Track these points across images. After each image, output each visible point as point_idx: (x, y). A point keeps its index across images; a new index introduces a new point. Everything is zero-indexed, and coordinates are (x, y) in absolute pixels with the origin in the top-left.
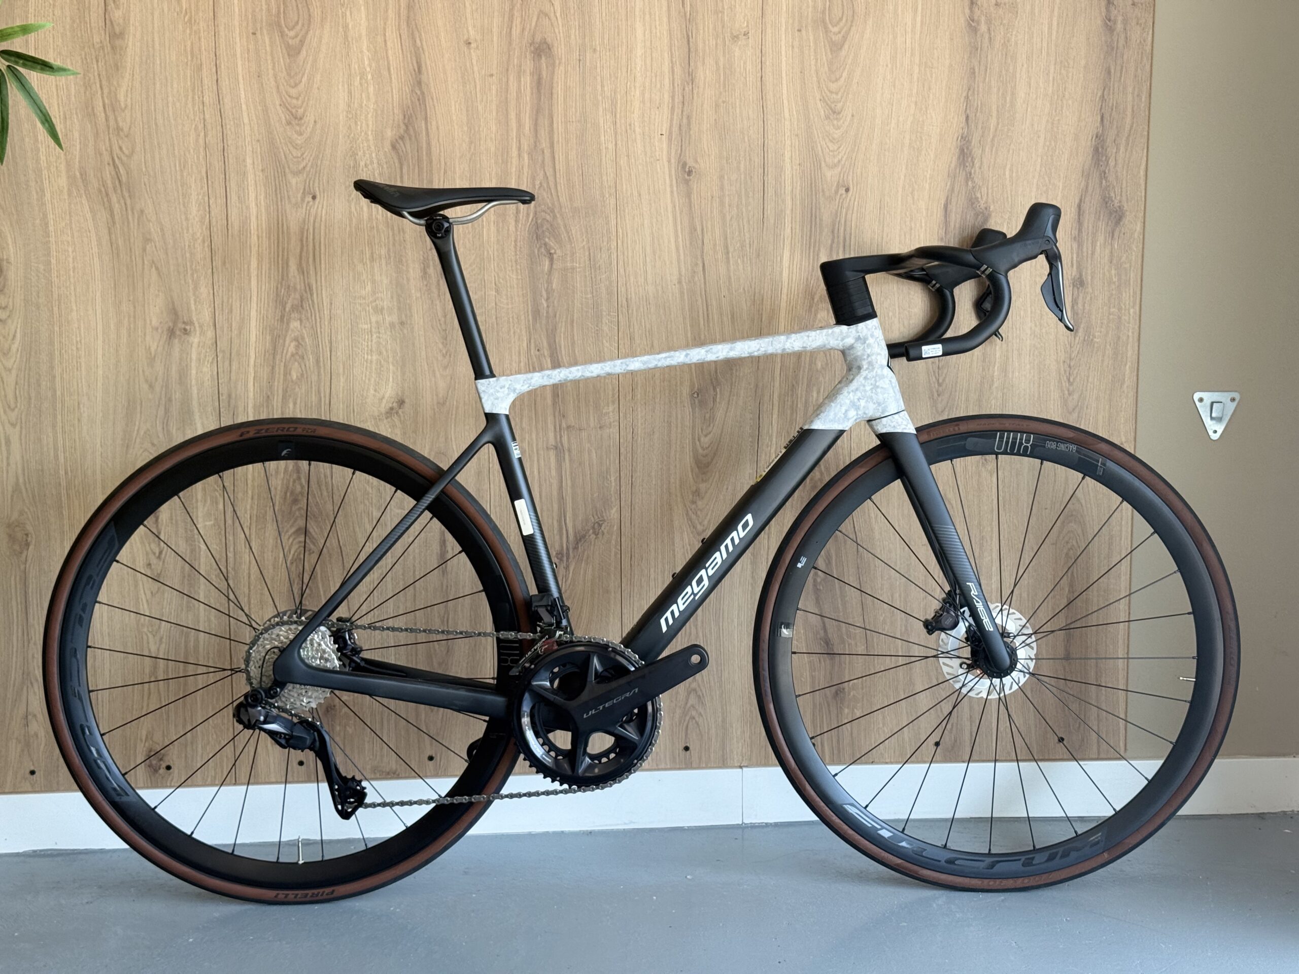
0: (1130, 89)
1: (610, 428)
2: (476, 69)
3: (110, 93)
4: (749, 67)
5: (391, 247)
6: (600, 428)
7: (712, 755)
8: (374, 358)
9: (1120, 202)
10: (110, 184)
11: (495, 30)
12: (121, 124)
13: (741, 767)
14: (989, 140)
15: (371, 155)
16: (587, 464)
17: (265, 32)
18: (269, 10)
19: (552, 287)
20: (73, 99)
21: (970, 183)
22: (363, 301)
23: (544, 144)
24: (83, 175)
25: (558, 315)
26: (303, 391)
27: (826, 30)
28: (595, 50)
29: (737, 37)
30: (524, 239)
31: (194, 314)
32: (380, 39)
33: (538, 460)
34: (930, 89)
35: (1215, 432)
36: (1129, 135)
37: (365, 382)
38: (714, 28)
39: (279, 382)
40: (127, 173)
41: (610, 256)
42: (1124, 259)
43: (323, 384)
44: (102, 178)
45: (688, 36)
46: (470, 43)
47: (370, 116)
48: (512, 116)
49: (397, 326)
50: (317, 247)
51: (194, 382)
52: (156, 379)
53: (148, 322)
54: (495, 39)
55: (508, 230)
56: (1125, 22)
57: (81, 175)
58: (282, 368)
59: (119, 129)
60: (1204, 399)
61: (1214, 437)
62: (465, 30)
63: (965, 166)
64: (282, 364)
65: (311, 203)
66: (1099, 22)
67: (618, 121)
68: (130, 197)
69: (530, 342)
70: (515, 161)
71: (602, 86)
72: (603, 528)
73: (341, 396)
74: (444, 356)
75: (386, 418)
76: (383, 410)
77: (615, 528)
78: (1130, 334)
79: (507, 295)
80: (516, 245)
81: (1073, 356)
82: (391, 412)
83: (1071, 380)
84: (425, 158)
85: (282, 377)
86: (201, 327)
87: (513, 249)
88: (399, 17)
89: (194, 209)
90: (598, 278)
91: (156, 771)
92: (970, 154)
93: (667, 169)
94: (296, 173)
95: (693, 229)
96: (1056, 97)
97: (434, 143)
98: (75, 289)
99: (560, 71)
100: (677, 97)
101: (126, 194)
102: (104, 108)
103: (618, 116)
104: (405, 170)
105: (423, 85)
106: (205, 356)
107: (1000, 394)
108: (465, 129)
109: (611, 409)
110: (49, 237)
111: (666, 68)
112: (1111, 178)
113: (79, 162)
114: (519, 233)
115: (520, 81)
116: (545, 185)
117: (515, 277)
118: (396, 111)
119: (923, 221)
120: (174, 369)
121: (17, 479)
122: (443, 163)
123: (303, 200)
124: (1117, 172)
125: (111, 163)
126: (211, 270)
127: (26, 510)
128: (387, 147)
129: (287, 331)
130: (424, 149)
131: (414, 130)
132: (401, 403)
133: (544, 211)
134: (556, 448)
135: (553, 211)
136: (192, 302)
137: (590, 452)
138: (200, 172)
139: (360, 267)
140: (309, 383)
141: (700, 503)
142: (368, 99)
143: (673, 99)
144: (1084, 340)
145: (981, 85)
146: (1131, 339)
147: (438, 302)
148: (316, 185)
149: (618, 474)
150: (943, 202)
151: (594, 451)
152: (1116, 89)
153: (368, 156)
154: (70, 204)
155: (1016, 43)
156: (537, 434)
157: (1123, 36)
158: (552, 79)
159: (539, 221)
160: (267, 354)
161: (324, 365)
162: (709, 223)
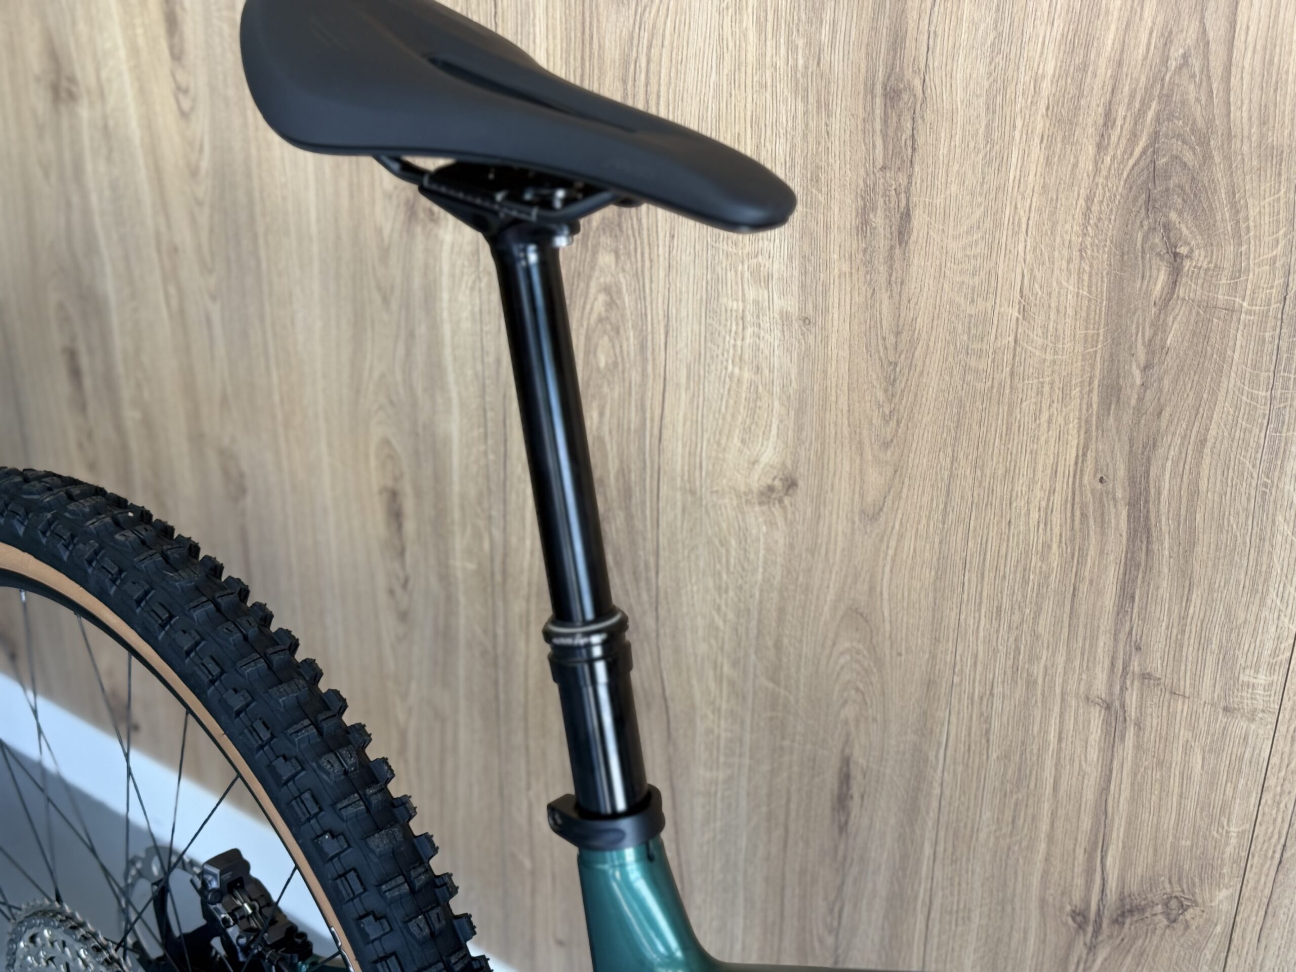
6: (1226, 709)
8: (746, 375)
16: (1176, 770)
19: (1164, 340)
25: (1166, 415)
26: (616, 395)
30: (1112, 200)
33: (1062, 715)
37: (724, 419)
43: (649, 394)
49: (796, 326)
55: (1075, 165)
69: (1084, 455)
72: (1188, 915)
73: (680, 430)
74: (886, 419)
75: (761, 503)
76: (755, 486)
77: (1219, 929)
80: (1088, 208)
82: (767, 494)
87: (1079, 217)
114: (1101, 180)
117: (1072, 290)
132: (791, 484)
137: (1187, 750)
140: (627, 384)
147: (885, 296)
149: (1248, 826)
156: (1069, 660)
161: (654, 359)
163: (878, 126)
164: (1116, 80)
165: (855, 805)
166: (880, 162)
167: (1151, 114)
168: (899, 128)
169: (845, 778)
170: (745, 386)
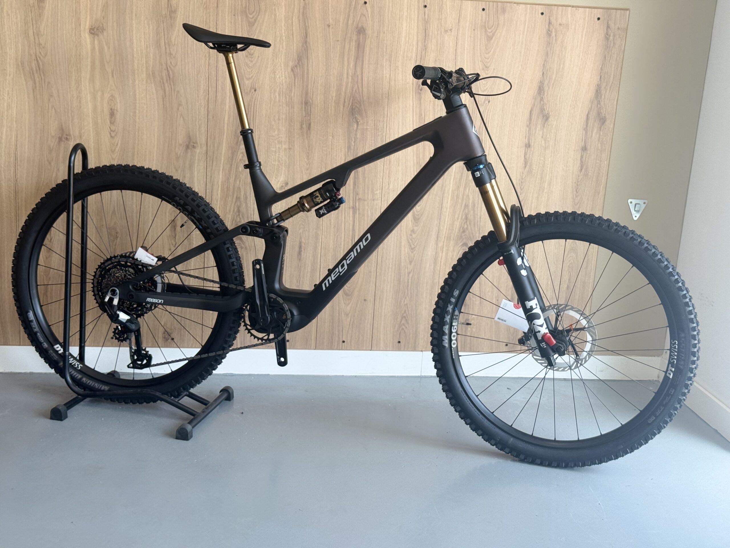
0: (613, 66)
1: (377, 200)
2: (331, 37)
3: (168, 38)
4: (451, 44)
5: (287, 114)
7: (410, 346)
8: (277, 163)
9: (605, 114)
10: (165, 79)
11: (341, 20)
12: (172, 52)
13: (422, 351)
14: (552, 84)
15: (282, 73)
17: (239, 15)
18: (242, 5)
19: (357, 137)
20: (151, 40)
21: (542, 102)
22: (273, 138)
23: (359, 73)
24: (153, 73)
26: (244, 176)
27: (486, 31)
28: (384, 33)
29: (447, 31)
31: (198, 140)
32: (290, 21)
33: (345, 213)
34: (528, 59)
35: (636, 217)
36: (611, 86)
38: (437, 26)
39: (233, 172)
40: (173, 74)
41: (383, 125)
42: (604, 139)
44: (162, 75)
45: (425, 29)
46: (329, 26)
47: (283, 55)
48: (346, 59)
49: (288, 150)
50: (255, 112)
51: (196, 169)
52: (179, 167)
53: (177, 141)
54: (341, 25)
55: (340, 110)
56: (614, 36)
57: (152, 74)
58: (235, 166)
59: (171, 54)
60: (632, 202)
61: (635, 219)
62: (328, 20)
63: (540, 94)
64: (236, 164)
65: (254, 93)
66: (603, 35)
67: (392, 65)
68: (173, 85)
70: (345, 79)
71: (386, 49)
74: (307, 164)
76: (278, 188)
78: (604, 172)
79: (337, 139)
81: (579, 180)
83: (578, 191)
84: (305, 76)
85: (235, 170)
86: (201, 145)
87: (341, 119)
88: (299, 12)
89: (201, 92)
90: (377, 134)
91: (167, 340)
92: (543, 89)
93: (411, 89)
94: (248, 79)
95: (421, 115)
96: (582, 67)
97: (310, 69)
98: (146, 125)
99: (368, 41)
100: (418, 56)
101: (172, 84)
102: (165, 44)
103: (392, 62)
104: (296, 81)
105: (307, 43)
106: (202, 159)
107: (547, 195)
108: (325, 64)
109: (378, 192)
110: (136, 100)
111: (415, 43)
112: (602, 104)
113: (152, 68)
115: (350, 44)
116: (357, 91)
117: (341, 131)
118: (295, 54)
119: (520, 118)
120: (187, 163)
121: (114, 208)
122: (313, 79)
123: (250, 91)
124: (604, 101)
125: (166, 69)
126: (207, 120)
127: (117, 222)
128: (290, 69)
129: (239, 149)
130: (306, 71)
131: (302, 63)
133: (357, 103)
134: (353, 208)
135: (360, 103)
136: (198, 134)
138: (206, 76)
139: (273, 123)
141: (414, 236)
142: (283, 47)
143: (417, 57)
144: (584, 174)
145: (550, 60)
146: (604, 175)
147: (306, 140)
148: (257, 85)
150: (529, 110)
151: (369, 210)
152: (608, 65)
153: (280, 73)
154: (146, 87)
155: (567, 43)
157: (612, 42)
158: (364, 45)
159: (354, 107)
160: (229, 159)
162: (428, 113)
163: (304, 109)
164: (345, 96)
165: (302, 253)
166: (304, 116)
167: (351, 100)
168: (308, 109)
169: (300, 247)
170: (276, 165)
